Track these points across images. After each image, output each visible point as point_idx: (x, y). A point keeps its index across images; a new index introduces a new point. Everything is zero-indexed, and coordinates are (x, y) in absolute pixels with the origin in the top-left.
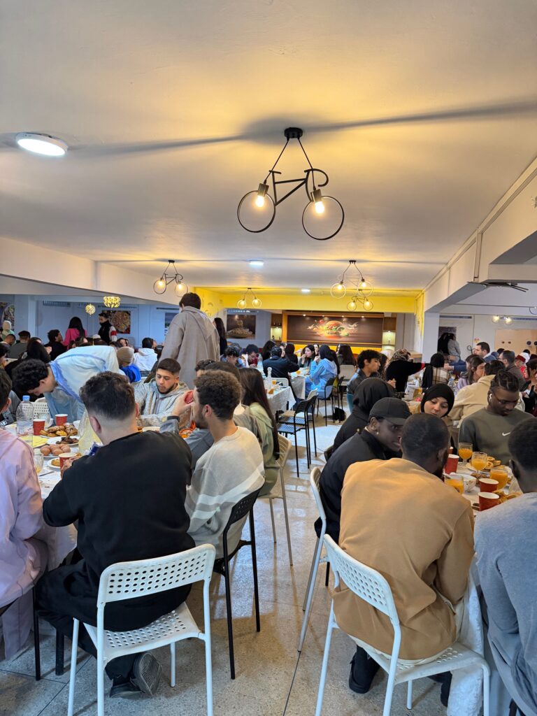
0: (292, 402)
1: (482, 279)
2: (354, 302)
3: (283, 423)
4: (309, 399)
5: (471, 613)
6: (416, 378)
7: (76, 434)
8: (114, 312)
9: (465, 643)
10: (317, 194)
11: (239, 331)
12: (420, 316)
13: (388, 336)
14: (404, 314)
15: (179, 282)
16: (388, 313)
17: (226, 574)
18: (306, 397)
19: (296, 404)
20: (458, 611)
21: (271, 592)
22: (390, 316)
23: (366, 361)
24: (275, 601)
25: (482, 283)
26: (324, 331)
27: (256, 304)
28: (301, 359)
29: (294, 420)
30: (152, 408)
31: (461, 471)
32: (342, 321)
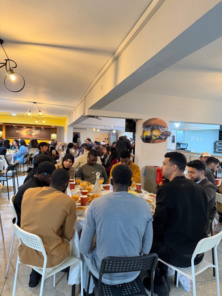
0: (6, 166)
1: (86, 115)
2: (37, 120)
4: (15, 164)
5: (76, 243)
9: (74, 255)
10: (11, 71)
12: (66, 128)
13: (54, 136)
14: (60, 127)
19: (8, 167)
20: (70, 243)
22: (54, 127)
23: (41, 147)
25: (86, 116)
26: (24, 133)
29: (7, 174)
31: (77, 188)
32: (33, 129)
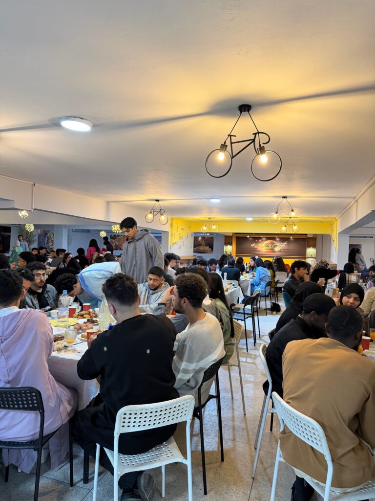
0: (242, 298)
2: (285, 226)
3: (235, 312)
4: (254, 295)
6: (334, 281)
7: (96, 317)
8: (118, 236)
10: (262, 150)
11: (202, 248)
12: (335, 237)
13: (311, 251)
14: (323, 235)
15: (162, 214)
16: (310, 234)
17: (201, 418)
18: (252, 294)
19: (244, 299)
21: (231, 433)
22: (312, 236)
24: (234, 440)
26: (263, 247)
27: (214, 229)
28: (247, 268)
29: (244, 310)
30: (146, 301)
31: (372, 349)
32: (276, 241)
